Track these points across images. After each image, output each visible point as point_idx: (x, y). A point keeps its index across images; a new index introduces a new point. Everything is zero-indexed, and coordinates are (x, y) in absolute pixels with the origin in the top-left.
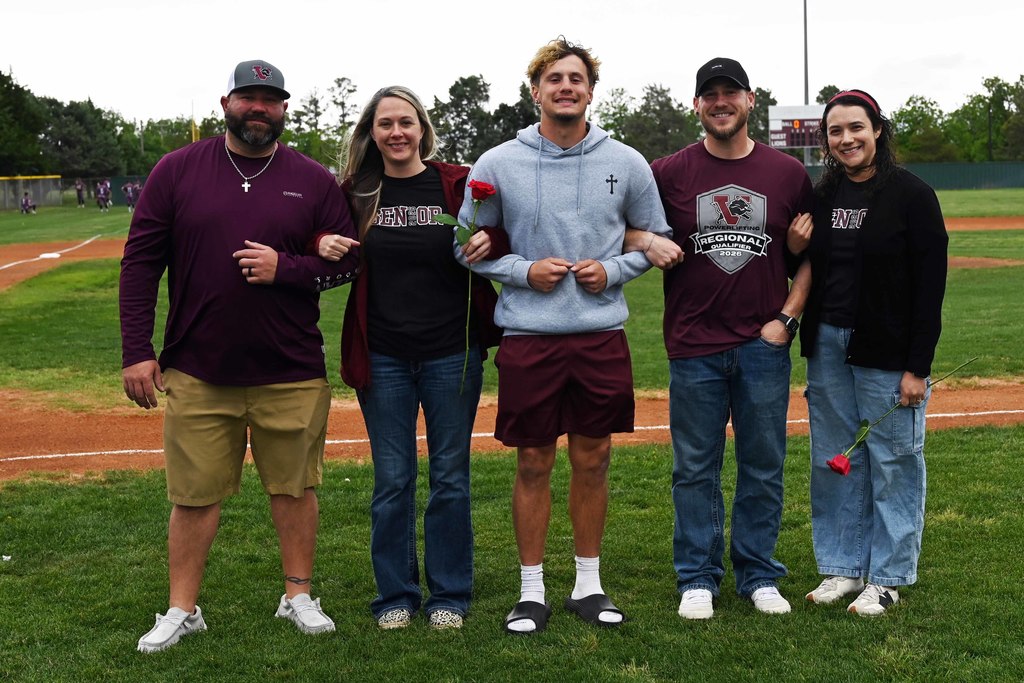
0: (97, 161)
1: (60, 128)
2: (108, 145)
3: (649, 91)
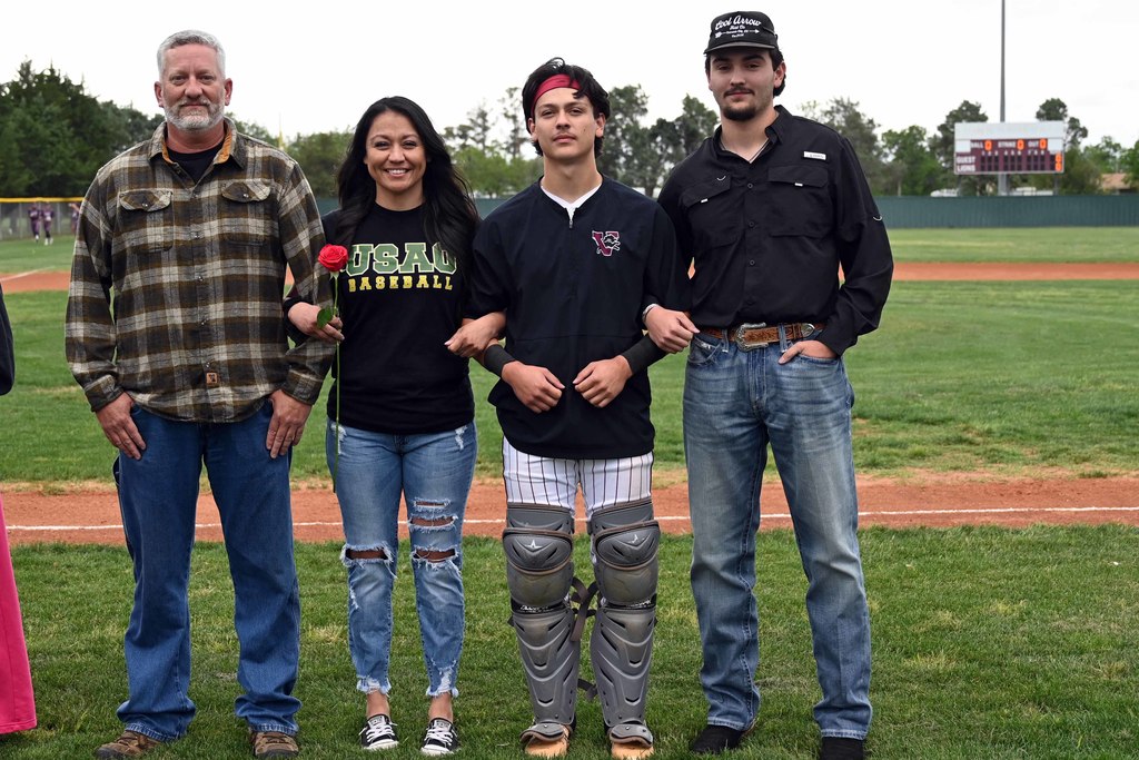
3: (835, 105)
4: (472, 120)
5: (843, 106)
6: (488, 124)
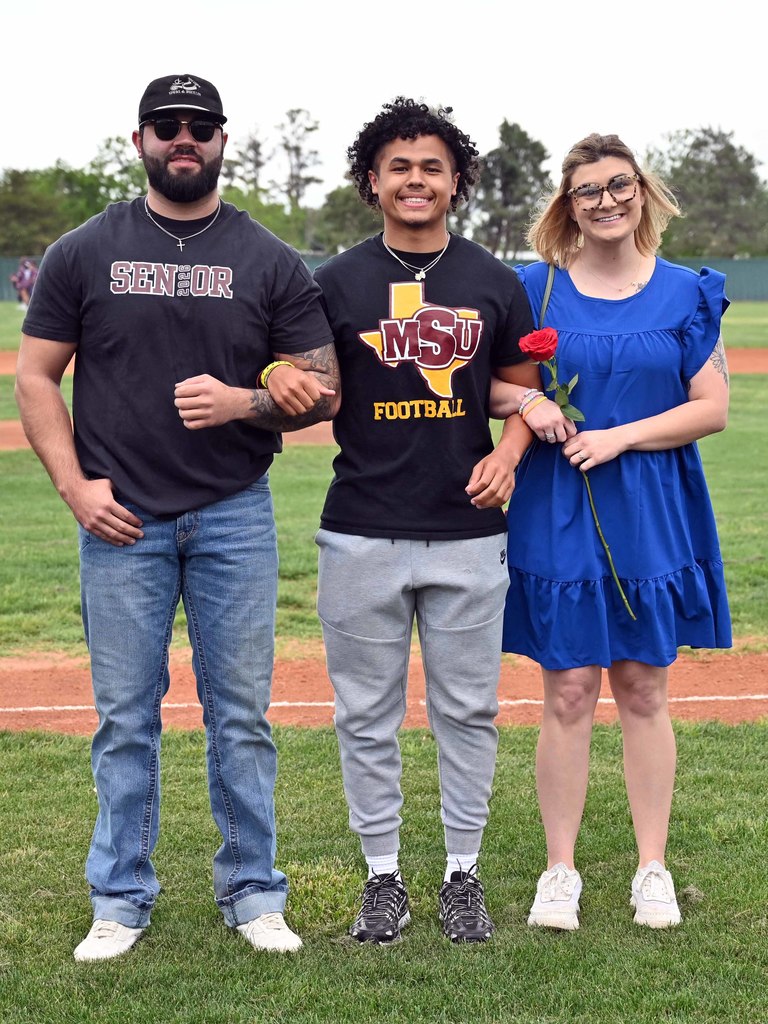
4: (240, 153)
5: (712, 136)
6: (262, 159)
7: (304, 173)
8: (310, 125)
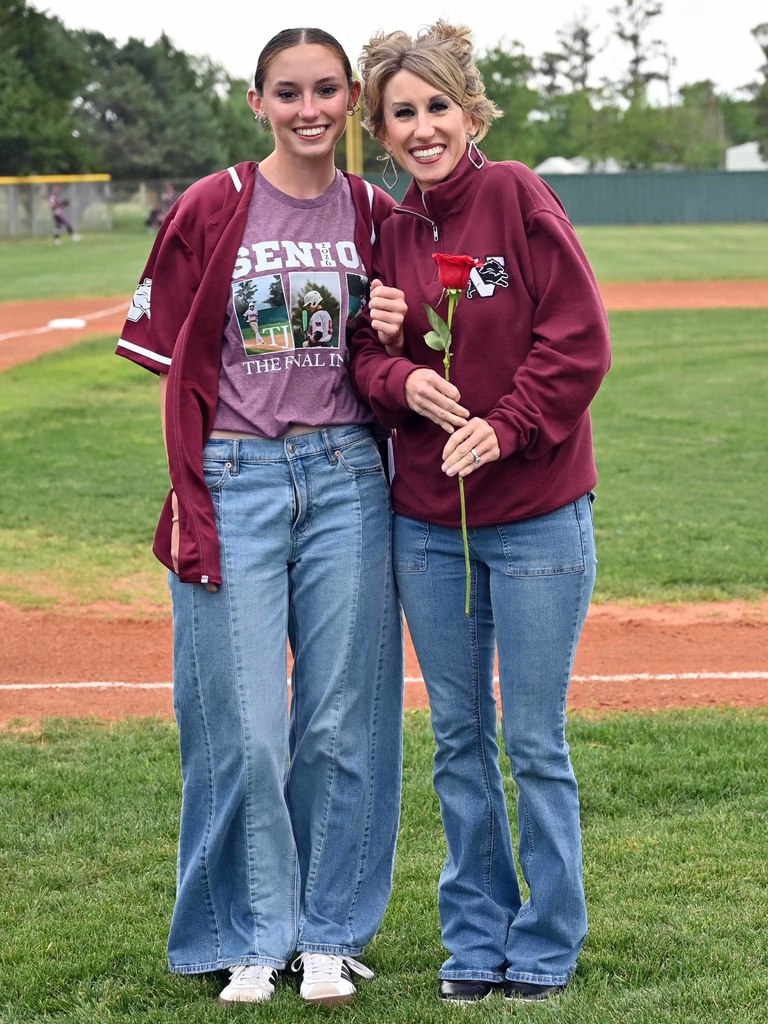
0: (177, 148)
1: (108, 87)
2: (195, 119)
6: (591, 51)
7: (644, 68)
8: (651, 8)
